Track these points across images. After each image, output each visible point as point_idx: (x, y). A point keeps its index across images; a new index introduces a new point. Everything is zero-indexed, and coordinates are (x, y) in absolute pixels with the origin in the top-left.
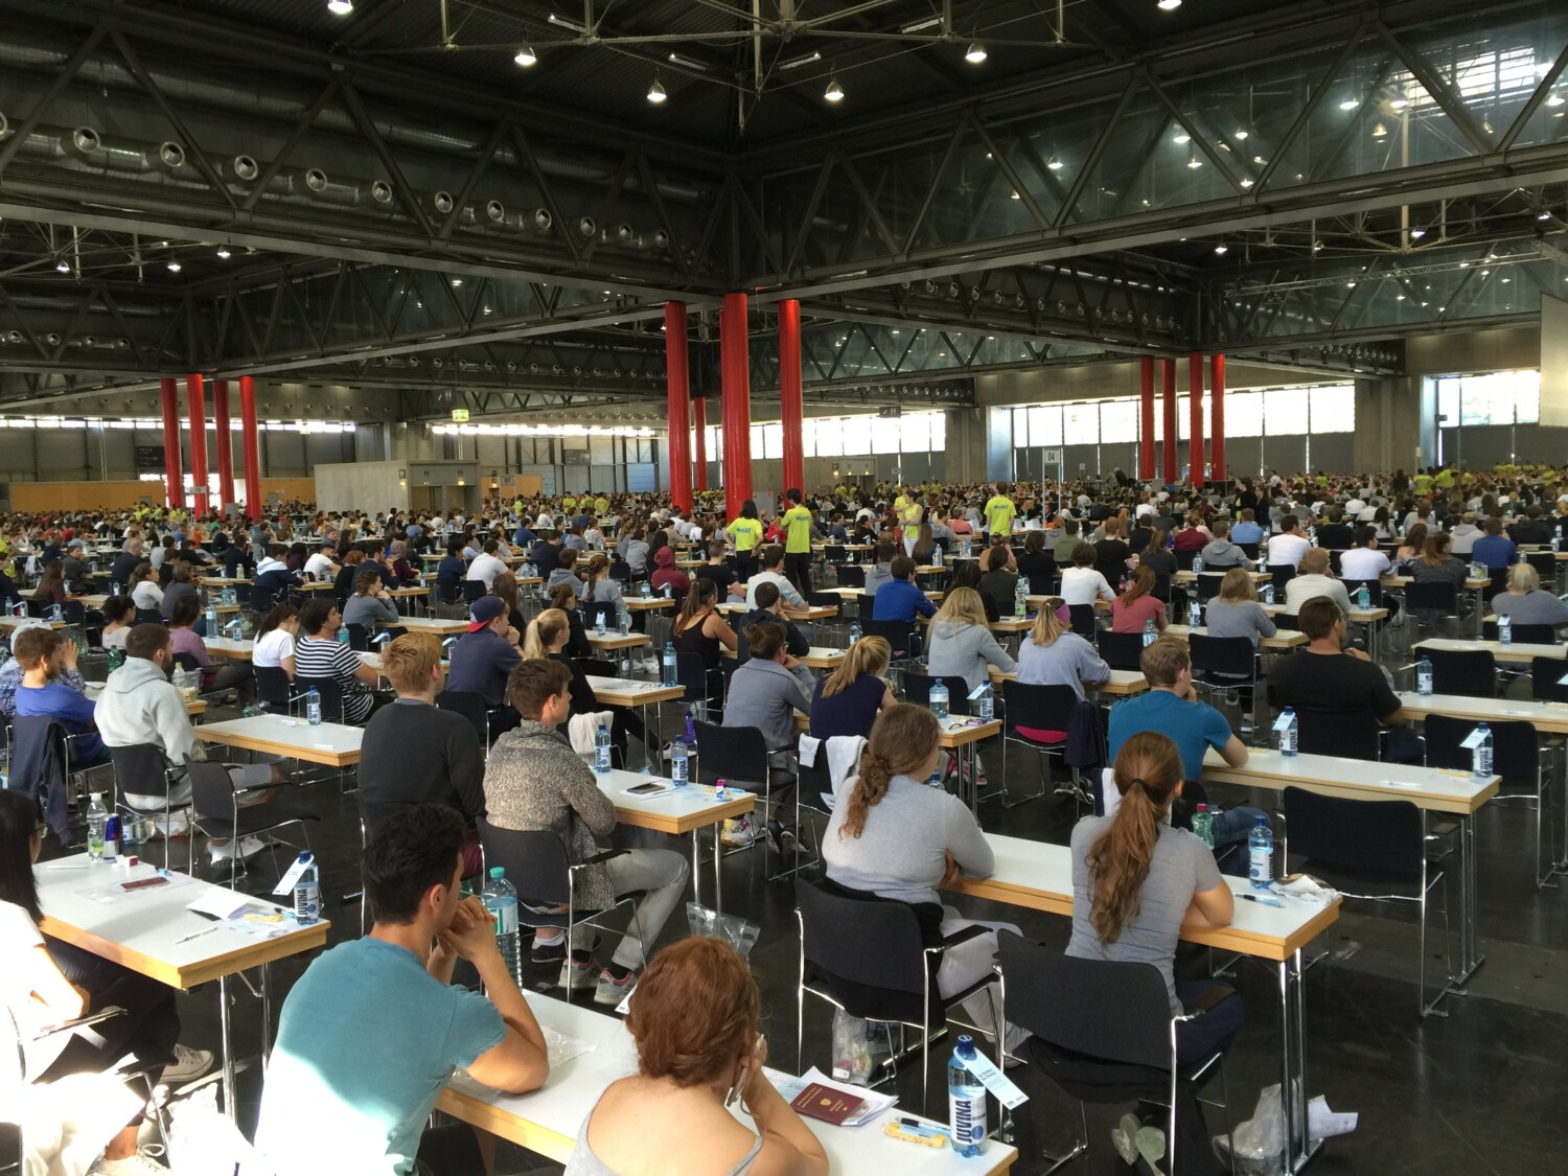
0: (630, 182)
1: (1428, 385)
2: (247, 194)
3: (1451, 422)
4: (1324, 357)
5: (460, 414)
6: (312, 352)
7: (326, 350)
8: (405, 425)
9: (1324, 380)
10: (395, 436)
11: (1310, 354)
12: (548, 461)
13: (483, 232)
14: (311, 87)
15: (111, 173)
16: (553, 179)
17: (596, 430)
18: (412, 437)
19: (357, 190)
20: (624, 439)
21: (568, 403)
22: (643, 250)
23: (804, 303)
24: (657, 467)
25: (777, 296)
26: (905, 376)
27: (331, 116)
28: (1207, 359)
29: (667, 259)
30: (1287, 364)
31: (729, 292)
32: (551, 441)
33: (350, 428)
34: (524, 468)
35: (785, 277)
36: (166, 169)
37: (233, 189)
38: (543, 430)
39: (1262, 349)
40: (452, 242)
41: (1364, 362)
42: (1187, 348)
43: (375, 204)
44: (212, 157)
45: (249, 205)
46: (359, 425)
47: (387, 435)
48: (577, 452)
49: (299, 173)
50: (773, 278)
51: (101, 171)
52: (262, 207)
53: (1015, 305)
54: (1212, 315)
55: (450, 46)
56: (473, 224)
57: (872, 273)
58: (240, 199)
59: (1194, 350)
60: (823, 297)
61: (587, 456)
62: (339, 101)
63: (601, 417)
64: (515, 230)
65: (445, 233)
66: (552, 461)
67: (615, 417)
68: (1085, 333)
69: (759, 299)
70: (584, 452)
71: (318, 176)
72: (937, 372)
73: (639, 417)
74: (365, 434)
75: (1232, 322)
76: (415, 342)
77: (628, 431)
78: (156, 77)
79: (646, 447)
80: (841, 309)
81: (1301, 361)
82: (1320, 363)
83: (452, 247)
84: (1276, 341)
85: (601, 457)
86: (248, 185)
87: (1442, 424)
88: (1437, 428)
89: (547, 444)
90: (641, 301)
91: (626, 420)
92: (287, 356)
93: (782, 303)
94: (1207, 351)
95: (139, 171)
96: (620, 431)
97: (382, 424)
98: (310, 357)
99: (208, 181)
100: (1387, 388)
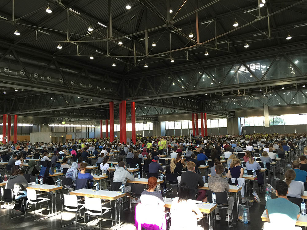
0: (105, 80)
1: (239, 119)
2: (35, 80)
3: (244, 126)
4: (222, 114)
5: (63, 123)
6: (33, 110)
7: (36, 110)
8: (44, 124)
9: (222, 118)
10: (41, 127)
11: (220, 113)
12: (73, 132)
13: (79, 88)
14: (49, 61)
15: (9, 76)
16: (92, 79)
17: (83, 126)
18: (45, 127)
19: (56, 80)
20: (88, 127)
21: (79, 120)
22: (108, 92)
23: (136, 102)
24: (95, 133)
25: (131, 101)
26: (148, 116)
27: (52, 67)
28: (204, 114)
29: (111, 94)
30: (216, 115)
31: (123, 100)
32: (74, 128)
33: (32, 125)
34: (68, 133)
35: (134, 98)
36: (21, 75)
37: (33, 79)
38: (72, 125)
39: (212, 112)
40: (74, 90)
41: (228, 115)
42: (200, 112)
43: (59, 83)
44: (29, 73)
45: (36, 82)
46: (33, 125)
47: (40, 126)
48: (79, 130)
49: (46, 77)
50: (131, 98)
51: (8, 75)
52: (38, 83)
53: (172, 103)
54: (204, 106)
55: (79, 55)
56: (77, 87)
57: (150, 97)
58: (34, 81)
59: (202, 112)
60: (139, 101)
61: (81, 131)
62: (54, 64)
63: (85, 123)
64: (85, 88)
65: (72, 88)
66: (74, 132)
67: (87, 123)
68: (183, 109)
69: (128, 101)
70: (80, 130)
71: (50, 77)
72: (154, 115)
73: (92, 123)
74: (35, 126)
75: (207, 107)
76: (55, 108)
77: (90, 126)
78: (20, 58)
79: (93, 129)
80: (142, 103)
81: (219, 114)
82: (221, 115)
83: (73, 91)
84: (215, 111)
85: (84, 131)
86: (36, 79)
87: (242, 126)
88: (241, 127)
89: (73, 128)
90: (105, 101)
91: (89, 124)
92: (26, 111)
93: (132, 102)
94: (204, 112)
95: (15, 76)
96: (88, 126)
97: (39, 124)
98: (32, 111)
99: (28, 78)
100: (232, 119)
